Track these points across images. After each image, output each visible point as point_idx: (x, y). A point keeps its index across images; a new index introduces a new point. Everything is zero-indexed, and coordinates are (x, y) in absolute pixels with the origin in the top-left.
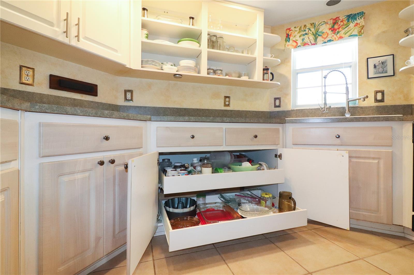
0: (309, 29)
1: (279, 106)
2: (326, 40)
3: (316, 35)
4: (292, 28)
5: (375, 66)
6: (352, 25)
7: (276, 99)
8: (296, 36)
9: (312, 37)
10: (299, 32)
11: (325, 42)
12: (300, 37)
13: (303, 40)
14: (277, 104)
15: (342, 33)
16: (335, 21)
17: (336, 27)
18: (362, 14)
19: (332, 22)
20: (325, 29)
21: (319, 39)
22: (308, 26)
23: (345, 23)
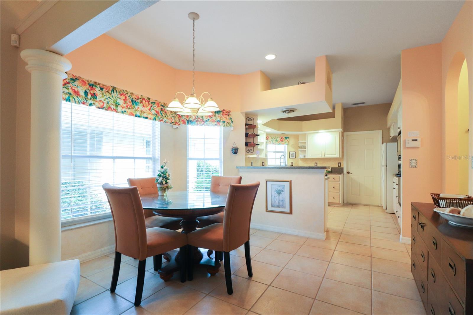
0: (274, 139)
1: (264, 165)
2: (279, 143)
3: (276, 141)
4: (269, 137)
5: (291, 155)
6: (286, 141)
7: (262, 162)
8: (270, 139)
9: (275, 142)
10: (271, 139)
11: (278, 144)
12: (272, 140)
13: (272, 142)
14: (263, 164)
15: (284, 142)
16: (282, 138)
17: (282, 140)
18: (288, 137)
19: (281, 138)
20: (279, 139)
21: (277, 142)
22: (274, 137)
23: (284, 139)
